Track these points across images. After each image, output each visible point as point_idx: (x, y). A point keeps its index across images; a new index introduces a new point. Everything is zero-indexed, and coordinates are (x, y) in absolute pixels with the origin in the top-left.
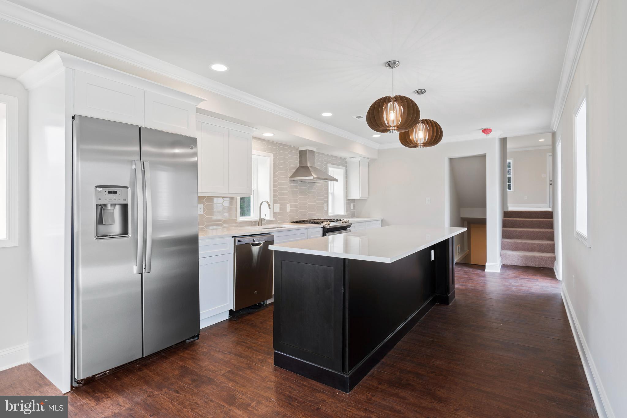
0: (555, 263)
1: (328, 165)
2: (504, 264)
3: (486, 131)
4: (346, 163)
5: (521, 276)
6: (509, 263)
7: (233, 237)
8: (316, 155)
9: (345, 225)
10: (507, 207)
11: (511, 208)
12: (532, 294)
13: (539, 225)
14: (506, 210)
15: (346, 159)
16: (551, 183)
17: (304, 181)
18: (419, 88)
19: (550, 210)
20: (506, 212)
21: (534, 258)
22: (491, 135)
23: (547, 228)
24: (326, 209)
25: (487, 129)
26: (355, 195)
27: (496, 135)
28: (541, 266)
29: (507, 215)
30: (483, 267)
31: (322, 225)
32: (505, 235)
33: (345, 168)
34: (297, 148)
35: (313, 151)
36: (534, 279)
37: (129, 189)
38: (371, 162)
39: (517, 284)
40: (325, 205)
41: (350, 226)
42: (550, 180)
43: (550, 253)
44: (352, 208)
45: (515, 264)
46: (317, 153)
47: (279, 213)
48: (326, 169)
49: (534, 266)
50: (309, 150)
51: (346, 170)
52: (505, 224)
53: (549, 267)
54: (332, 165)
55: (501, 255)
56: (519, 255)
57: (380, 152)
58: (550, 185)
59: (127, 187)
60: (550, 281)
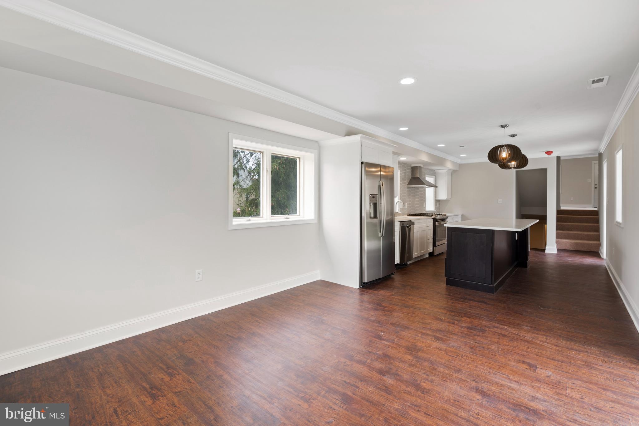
0: (600, 248)
1: (426, 175)
2: (558, 248)
3: (549, 153)
4: (435, 173)
5: (574, 256)
6: (563, 248)
7: (399, 222)
8: (422, 169)
9: (445, 217)
10: (560, 207)
11: (563, 208)
12: (584, 265)
13: (587, 221)
14: (559, 209)
15: (436, 171)
16: (595, 186)
17: (414, 187)
18: (512, 133)
19: (596, 209)
20: (559, 210)
21: (584, 244)
22: (552, 155)
23: (594, 223)
24: (424, 207)
25: (550, 151)
26: (443, 196)
27: (555, 155)
28: (589, 250)
29: (560, 212)
30: (544, 250)
31: (433, 217)
32: (558, 228)
33: (434, 177)
34: (411, 165)
35: (421, 167)
36: (584, 257)
37: (378, 195)
38: (453, 173)
39: (572, 260)
40: (424, 203)
41: (447, 218)
42: (595, 184)
43: (596, 241)
44: (438, 206)
45: (568, 249)
46: (423, 168)
47: (402, 208)
48: (425, 178)
49: (583, 250)
50: (419, 166)
51: (435, 178)
52: (558, 220)
53: (595, 251)
54: (427, 175)
55: (556, 242)
56: (571, 242)
57: (461, 166)
58: (595, 189)
59: (377, 195)
60: (596, 259)
